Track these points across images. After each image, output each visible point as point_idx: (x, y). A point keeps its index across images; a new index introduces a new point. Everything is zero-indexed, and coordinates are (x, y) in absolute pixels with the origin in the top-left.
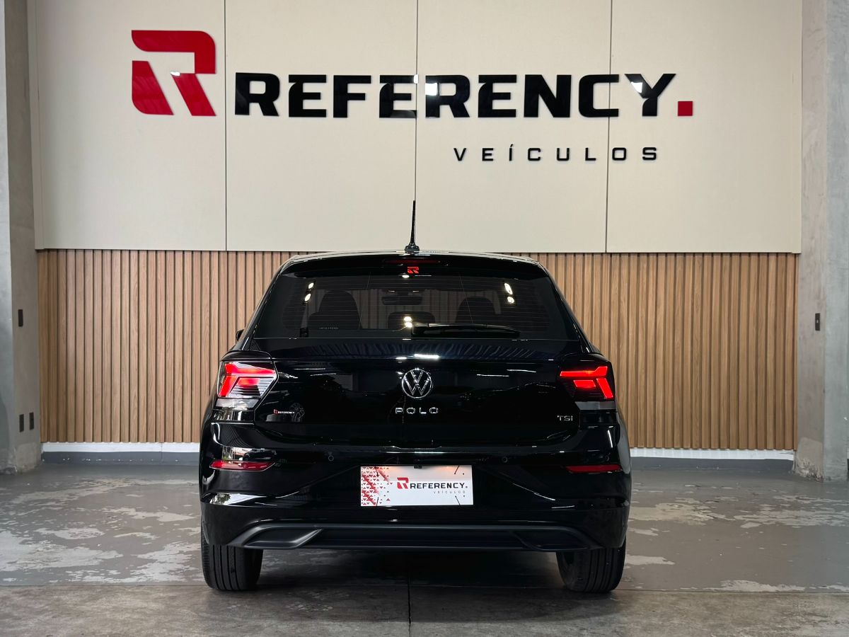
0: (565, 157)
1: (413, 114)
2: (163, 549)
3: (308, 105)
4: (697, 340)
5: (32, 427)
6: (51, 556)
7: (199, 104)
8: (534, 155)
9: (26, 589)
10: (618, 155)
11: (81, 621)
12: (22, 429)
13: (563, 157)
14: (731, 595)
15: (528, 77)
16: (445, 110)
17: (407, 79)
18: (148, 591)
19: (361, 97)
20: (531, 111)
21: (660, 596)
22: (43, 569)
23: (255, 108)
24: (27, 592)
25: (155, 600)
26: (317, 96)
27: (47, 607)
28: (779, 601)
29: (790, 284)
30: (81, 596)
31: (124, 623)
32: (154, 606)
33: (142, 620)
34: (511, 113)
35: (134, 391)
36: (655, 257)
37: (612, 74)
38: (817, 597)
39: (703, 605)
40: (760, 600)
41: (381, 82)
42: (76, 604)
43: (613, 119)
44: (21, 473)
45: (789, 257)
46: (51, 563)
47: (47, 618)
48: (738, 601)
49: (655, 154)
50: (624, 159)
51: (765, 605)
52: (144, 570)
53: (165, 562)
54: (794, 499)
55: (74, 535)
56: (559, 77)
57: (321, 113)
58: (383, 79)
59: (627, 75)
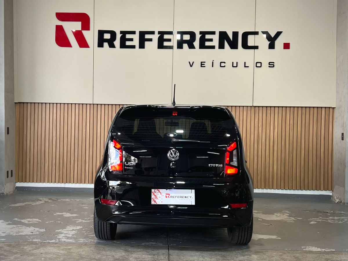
0: (236, 66)
1: (171, 47)
2: (66, 228)
3: (128, 43)
4: (291, 144)
5: (12, 176)
6: (20, 230)
7: (83, 43)
8: (223, 65)
9: (10, 243)
10: (258, 65)
11: (32, 258)
12: (8, 177)
14: (305, 252)
16: (185, 46)
17: (170, 33)
18: (60, 246)
19: (151, 40)
20: (221, 46)
21: (275, 252)
22: (16, 235)
23: (106, 44)
24: (10, 245)
25: (63, 250)
26: (132, 40)
27: (18, 251)
28: (326, 255)
29: (331, 120)
30: (32, 247)
32: (62, 252)
33: (57, 258)
34: (213, 47)
35: (54, 162)
36: (274, 108)
37: (256, 31)
38: (343, 254)
39: (293, 257)
40: (318, 255)
41: (158, 34)
42: (30, 251)
43: (256, 50)
44: (7, 195)
45: (330, 109)
46: (20, 233)
47: (18, 256)
48: (308, 255)
49: (274, 65)
50: (261, 67)
51: (320, 257)
52: (58, 237)
53: (66, 234)
54: (332, 212)
55: (29, 221)
56: (233, 32)
57: (133, 47)
58: (159, 33)
59: (262, 32)
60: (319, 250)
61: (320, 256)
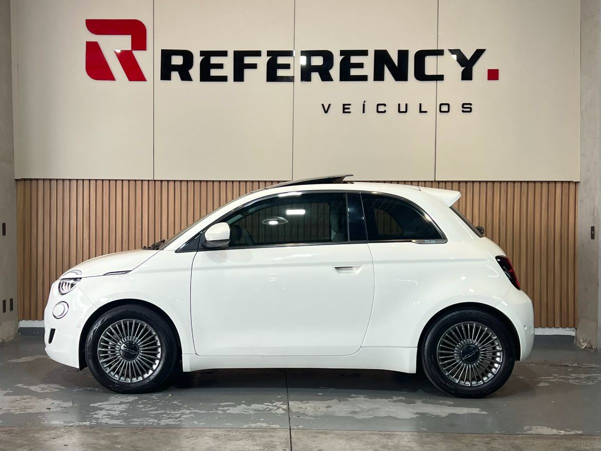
0: (405, 110)
1: (290, 79)
2: (108, 400)
3: (214, 72)
5: (12, 309)
6: (27, 405)
7: (134, 73)
8: (381, 109)
12: (4, 310)
13: (403, 110)
14: (531, 437)
15: (376, 52)
16: (315, 76)
17: (288, 54)
18: (98, 431)
19: (254, 66)
20: (379, 76)
21: (477, 437)
23: (175, 75)
24: (10, 431)
25: (104, 438)
26: (220, 66)
27: (25, 442)
29: (572, 204)
30: (49, 434)
32: (103, 442)
34: (364, 78)
36: (472, 184)
38: (595, 439)
39: (510, 445)
41: (268, 56)
43: (439, 82)
44: (3, 342)
45: (571, 184)
46: (28, 410)
49: (471, 108)
50: (448, 111)
51: (556, 445)
52: (95, 416)
53: (110, 410)
54: (576, 365)
55: (43, 389)
56: (400, 52)
57: (224, 79)
58: (269, 53)
59: (450, 50)
60: (555, 431)
61: (557, 443)
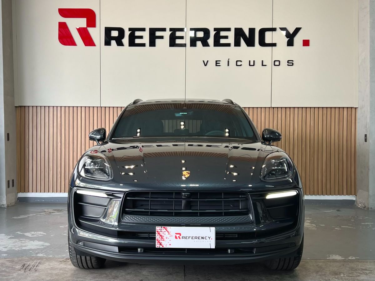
0: (253, 64)
1: (184, 45)
3: (137, 41)
4: (312, 146)
5: (13, 186)
6: (23, 244)
7: (88, 41)
8: (239, 63)
9: (12, 259)
11: (37, 274)
12: (9, 187)
13: (252, 64)
14: (328, 261)
15: (236, 29)
16: (199, 43)
17: (182, 30)
19: (162, 37)
20: (237, 44)
22: (18, 250)
23: (113, 42)
24: (12, 261)
26: (141, 37)
28: (350, 264)
29: (353, 121)
31: (56, 275)
33: (64, 273)
34: (228, 45)
35: (59, 170)
36: (293, 109)
37: (273, 27)
38: (367, 262)
40: (342, 263)
41: (170, 31)
42: (34, 266)
43: (273, 47)
44: (8, 206)
45: (352, 109)
46: (23, 247)
47: (22, 272)
48: (332, 264)
49: (293, 63)
50: (279, 65)
51: (344, 266)
55: (33, 235)
56: (250, 29)
57: (143, 45)
59: (280, 28)
